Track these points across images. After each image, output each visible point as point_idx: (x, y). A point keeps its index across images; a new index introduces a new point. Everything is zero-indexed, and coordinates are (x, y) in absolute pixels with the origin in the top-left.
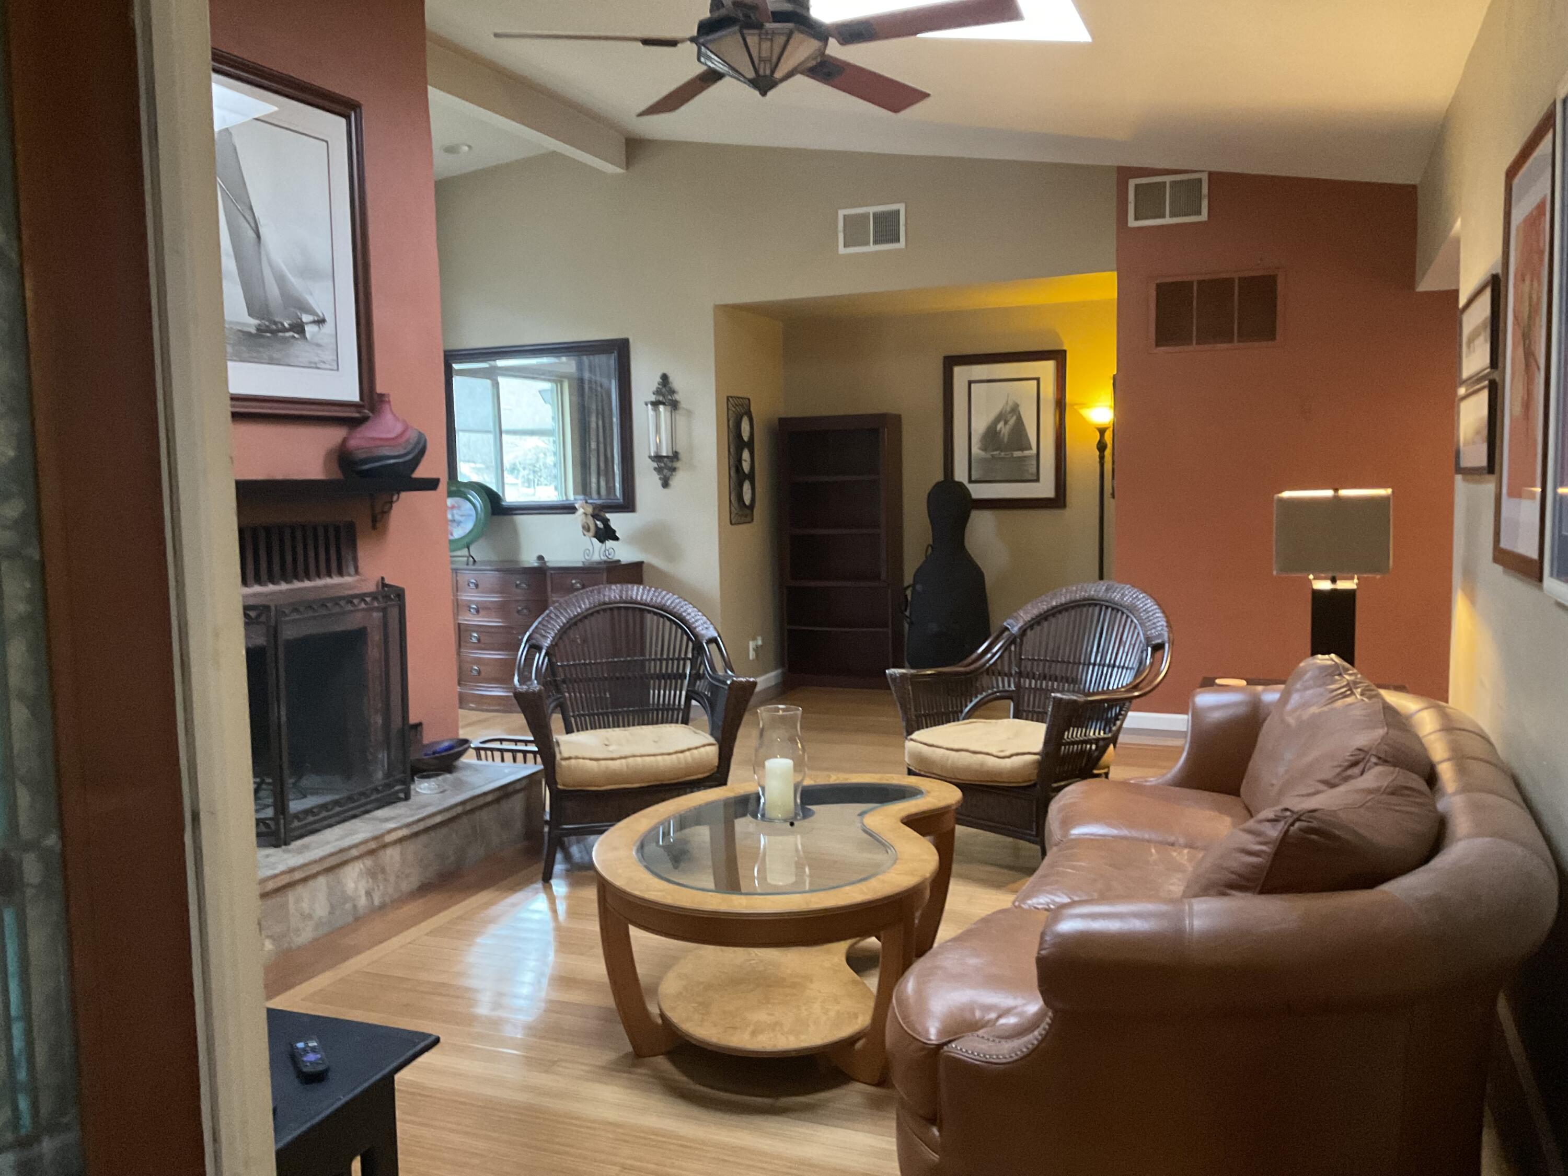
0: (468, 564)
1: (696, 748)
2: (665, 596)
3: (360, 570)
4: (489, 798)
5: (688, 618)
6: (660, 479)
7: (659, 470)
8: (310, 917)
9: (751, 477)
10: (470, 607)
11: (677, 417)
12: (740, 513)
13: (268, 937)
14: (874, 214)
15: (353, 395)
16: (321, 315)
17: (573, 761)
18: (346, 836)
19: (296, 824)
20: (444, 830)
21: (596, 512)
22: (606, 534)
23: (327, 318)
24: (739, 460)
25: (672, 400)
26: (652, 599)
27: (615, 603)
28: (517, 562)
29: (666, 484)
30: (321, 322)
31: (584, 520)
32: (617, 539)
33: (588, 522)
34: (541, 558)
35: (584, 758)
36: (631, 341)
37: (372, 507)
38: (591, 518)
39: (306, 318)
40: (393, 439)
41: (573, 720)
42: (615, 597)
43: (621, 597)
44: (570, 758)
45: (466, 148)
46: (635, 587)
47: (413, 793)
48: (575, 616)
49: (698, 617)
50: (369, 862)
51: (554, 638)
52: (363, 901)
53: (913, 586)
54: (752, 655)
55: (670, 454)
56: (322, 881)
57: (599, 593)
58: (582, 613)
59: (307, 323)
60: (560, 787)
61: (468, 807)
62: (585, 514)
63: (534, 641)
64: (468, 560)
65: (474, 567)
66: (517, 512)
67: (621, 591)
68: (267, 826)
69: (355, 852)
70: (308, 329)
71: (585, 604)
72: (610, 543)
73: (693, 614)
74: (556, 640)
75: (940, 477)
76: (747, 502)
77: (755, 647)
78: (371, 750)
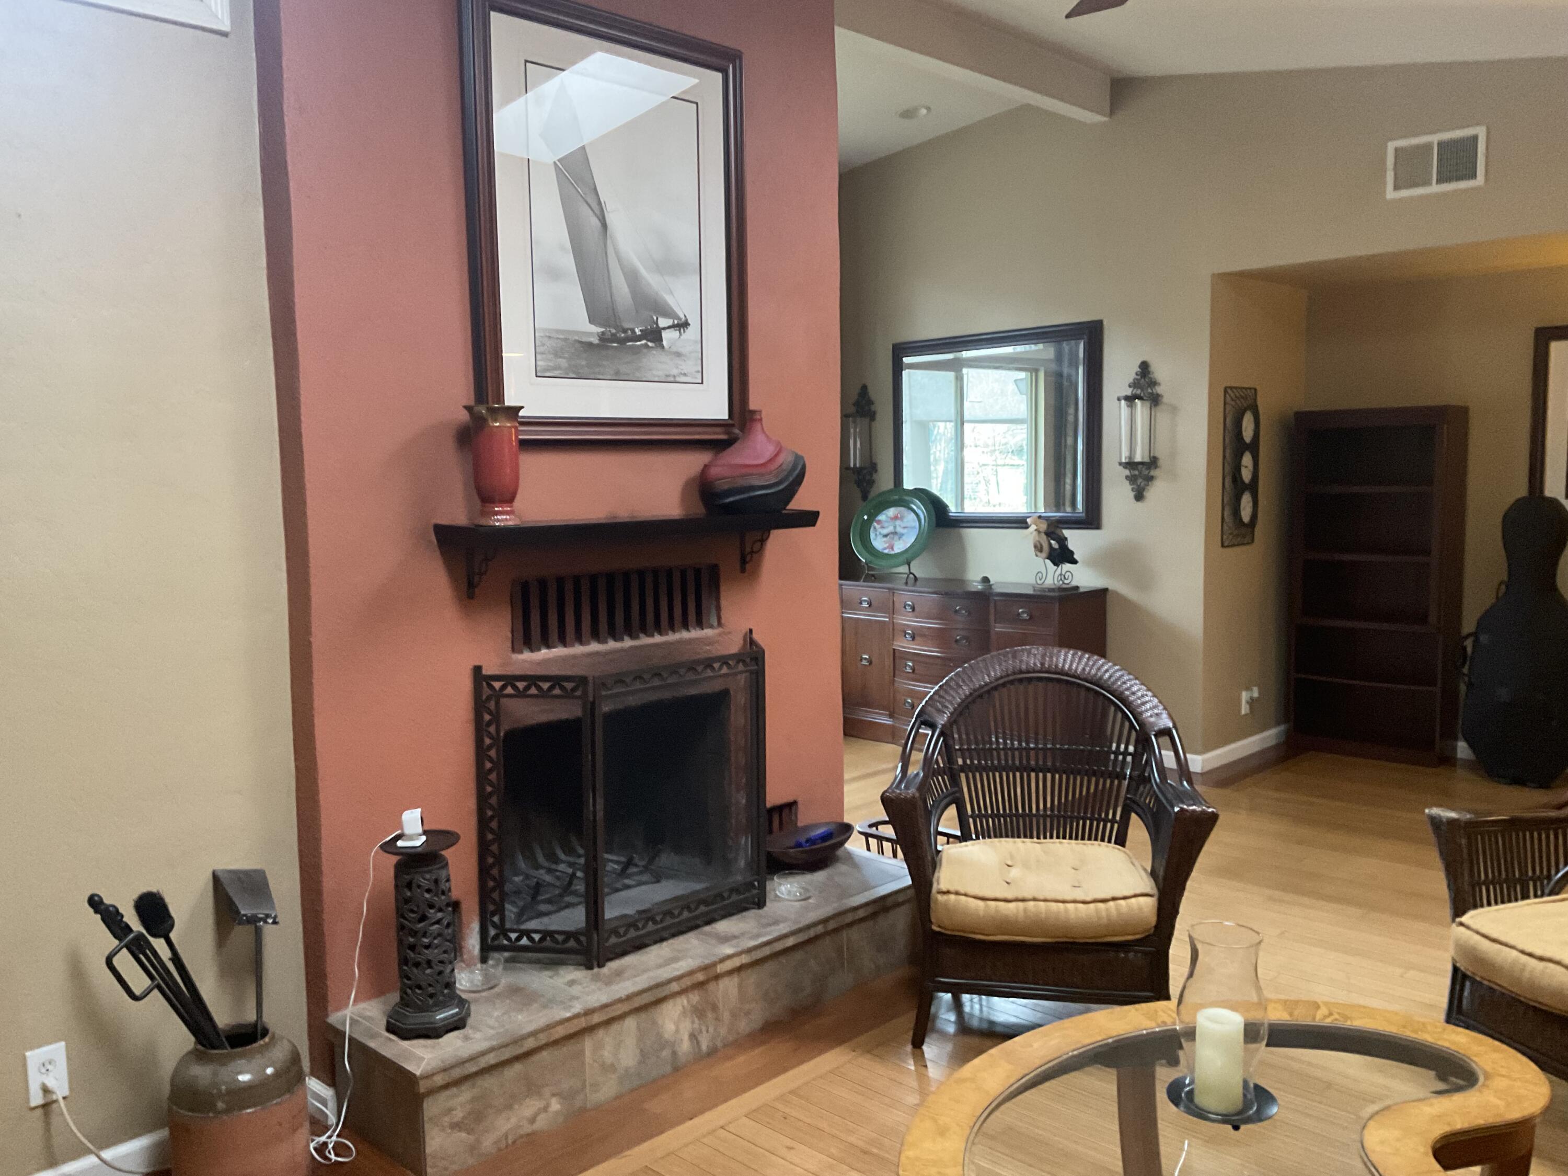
0: (906, 583)
1: (1125, 898)
2: (1102, 666)
3: (723, 621)
4: (861, 914)
5: (1131, 698)
6: (1133, 490)
7: (1132, 479)
8: (612, 1068)
9: (1253, 487)
10: (906, 633)
11: (1158, 414)
12: (1236, 532)
13: (553, 1095)
14: (1440, 144)
15: (720, 411)
16: (682, 316)
17: (952, 897)
18: (675, 960)
19: (613, 940)
20: (799, 955)
21: (1052, 530)
22: (1062, 555)
23: (690, 321)
24: (1237, 468)
25: (1152, 394)
26: (1084, 669)
27: (1034, 672)
28: (962, 582)
29: (1139, 496)
30: (683, 325)
31: (1037, 538)
32: (1075, 562)
33: (1042, 542)
34: (986, 580)
35: (966, 895)
36: (1105, 323)
37: (742, 544)
38: (1044, 537)
39: (663, 322)
40: (762, 465)
41: (971, 820)
42: (1035, 664)
43: (1042, 664)
44: (948, 892)
45: (924, 111)
46: (1063, 653)
47: (770, 896)
48: (981, 687)
49: (1147, 699)
50: (695, 997)
51: (952, 714)
52: (685, 1046)
53: (1475, 635)
54: (1245, 709)
55: (1147, 460)
56: (630, 1023)
57: (1014, 657)
58: (991, 682)
59: (664, 329)
60: (935, 928)
61: (832, 925)
62: (1038, 531)
63: (926, 717)
64: (908, 577)
65: (913, 588)
66: (965, 525)
67: (1044, 656)
68: (578, 941)
69: (675, 987)
70: (666, 335)
71: (995, 670)
72: (1067, 567)
73: (1139, 694)
74: (955, 716)
75: (1522, 491)
76: (1246, 518)
77: (1249, 700)
78: (732, 835)
